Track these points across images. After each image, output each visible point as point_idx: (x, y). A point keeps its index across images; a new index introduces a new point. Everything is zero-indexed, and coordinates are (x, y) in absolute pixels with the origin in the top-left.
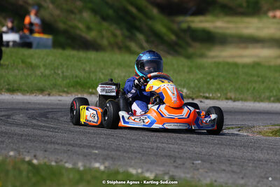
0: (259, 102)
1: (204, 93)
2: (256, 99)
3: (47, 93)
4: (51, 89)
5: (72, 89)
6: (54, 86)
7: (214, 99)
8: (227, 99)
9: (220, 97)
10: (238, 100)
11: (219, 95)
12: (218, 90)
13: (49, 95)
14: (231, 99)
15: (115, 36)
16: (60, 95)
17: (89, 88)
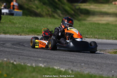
0: (108, 39)
1: (85, 35)
2: (107, 39)
3: (20, 34)
5: (30, 33)
6: (23, 32)
7: (89, 38)
8: (95, 38)
9: (92, 37)
10: (100, 39)
12: (91, 34)
13: (21, 35)
14: (97, 38)
16: (25, 35)
17: (38, 33)
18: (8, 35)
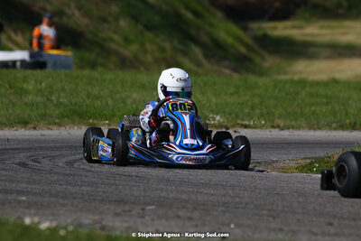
0: (315, 129)
1: (243, 120)
2: (311, 128)
3: (32, 126)
4: (38, 121)
5: (66, 120)
6: (43, 116)
7: (255, 128)
8: (273, 127)
9: (264, 125)
10: (288, 128)
11: (263, 122)
12: (262, 116)
13: (35, 128)
14: (278, 127)
15: (162, 50)
16: (49, 129)
17: (90, 118)
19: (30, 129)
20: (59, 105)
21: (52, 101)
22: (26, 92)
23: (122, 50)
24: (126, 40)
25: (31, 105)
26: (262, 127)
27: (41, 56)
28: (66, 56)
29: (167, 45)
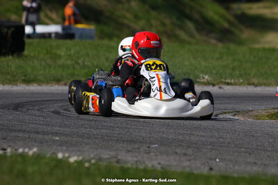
1: (226, 79)
6: (72, 76)
7: (235, 85)
8: (249, 84)
9: (242, 83)
10: (261, 85)
11: (241, 81)
12: (241, 76)
14: (253, 84)
15: (163, 24)
18: (35, 85)
19: (62, 85)
20: (84, 67)
21: (79, 64)
22: (60, 57)
23: (132, 25)
24: (137, 17)
25: (63, 67)
26: (240, 84)
27: (71, 29)
28: (90, 30)
29: (167, 21)
